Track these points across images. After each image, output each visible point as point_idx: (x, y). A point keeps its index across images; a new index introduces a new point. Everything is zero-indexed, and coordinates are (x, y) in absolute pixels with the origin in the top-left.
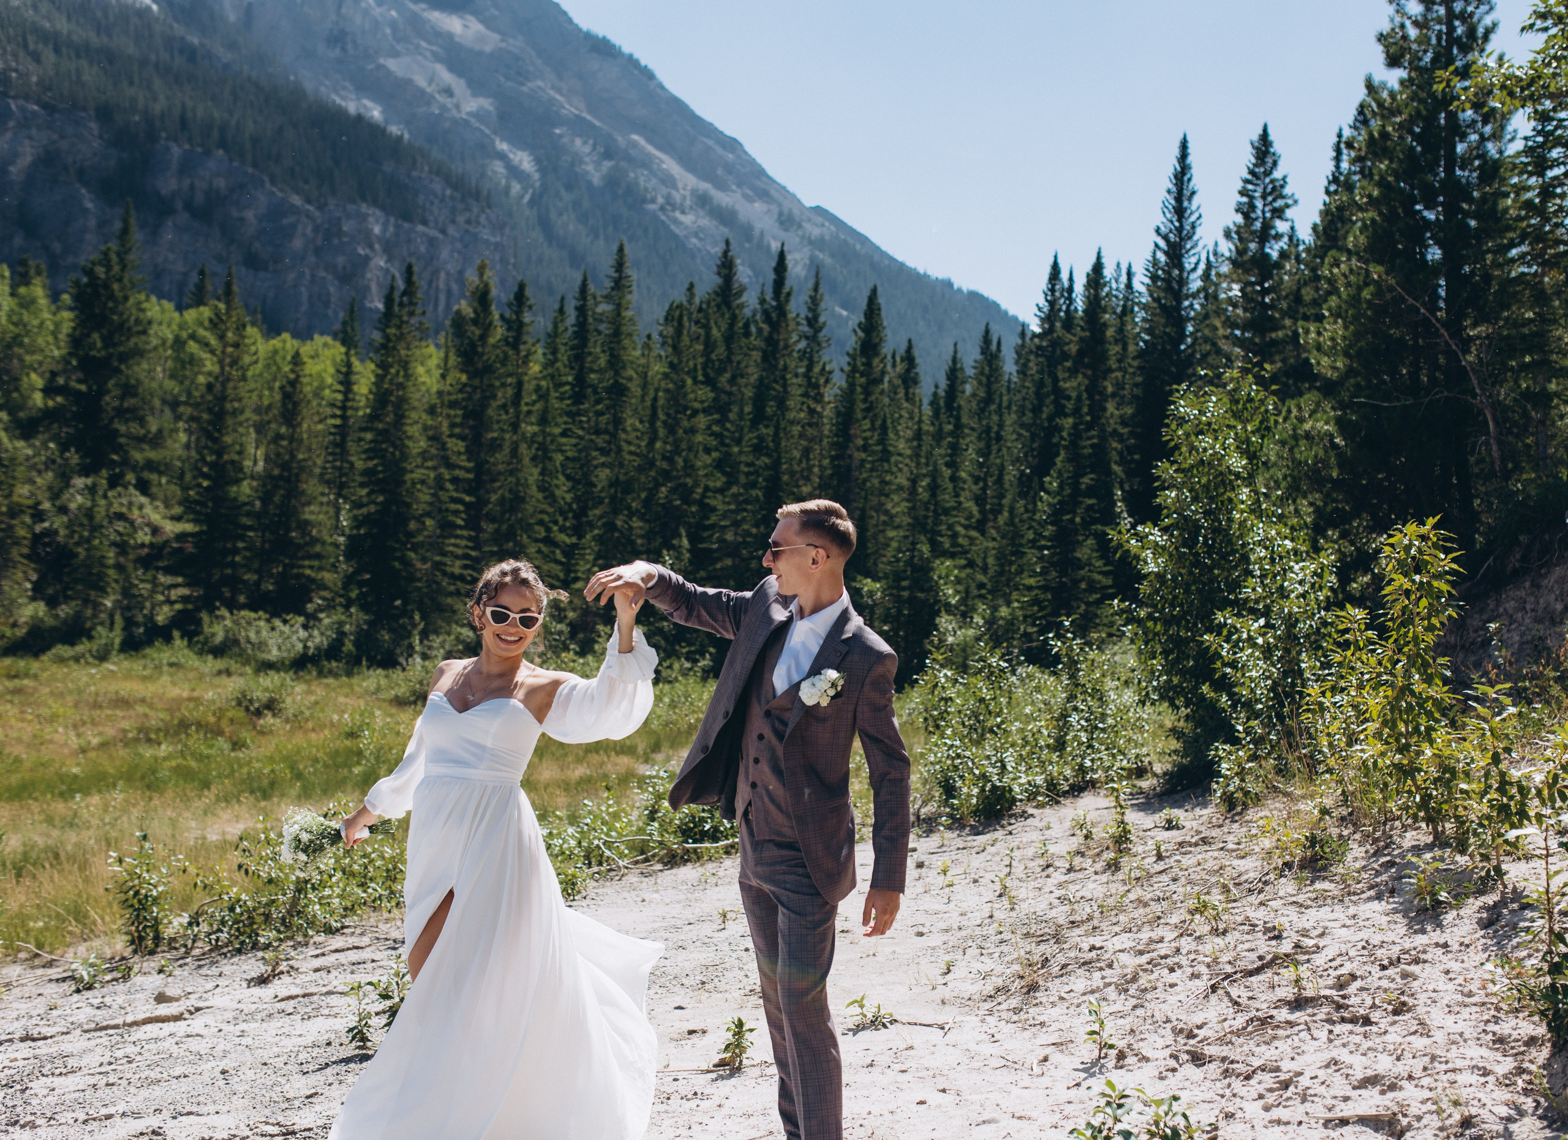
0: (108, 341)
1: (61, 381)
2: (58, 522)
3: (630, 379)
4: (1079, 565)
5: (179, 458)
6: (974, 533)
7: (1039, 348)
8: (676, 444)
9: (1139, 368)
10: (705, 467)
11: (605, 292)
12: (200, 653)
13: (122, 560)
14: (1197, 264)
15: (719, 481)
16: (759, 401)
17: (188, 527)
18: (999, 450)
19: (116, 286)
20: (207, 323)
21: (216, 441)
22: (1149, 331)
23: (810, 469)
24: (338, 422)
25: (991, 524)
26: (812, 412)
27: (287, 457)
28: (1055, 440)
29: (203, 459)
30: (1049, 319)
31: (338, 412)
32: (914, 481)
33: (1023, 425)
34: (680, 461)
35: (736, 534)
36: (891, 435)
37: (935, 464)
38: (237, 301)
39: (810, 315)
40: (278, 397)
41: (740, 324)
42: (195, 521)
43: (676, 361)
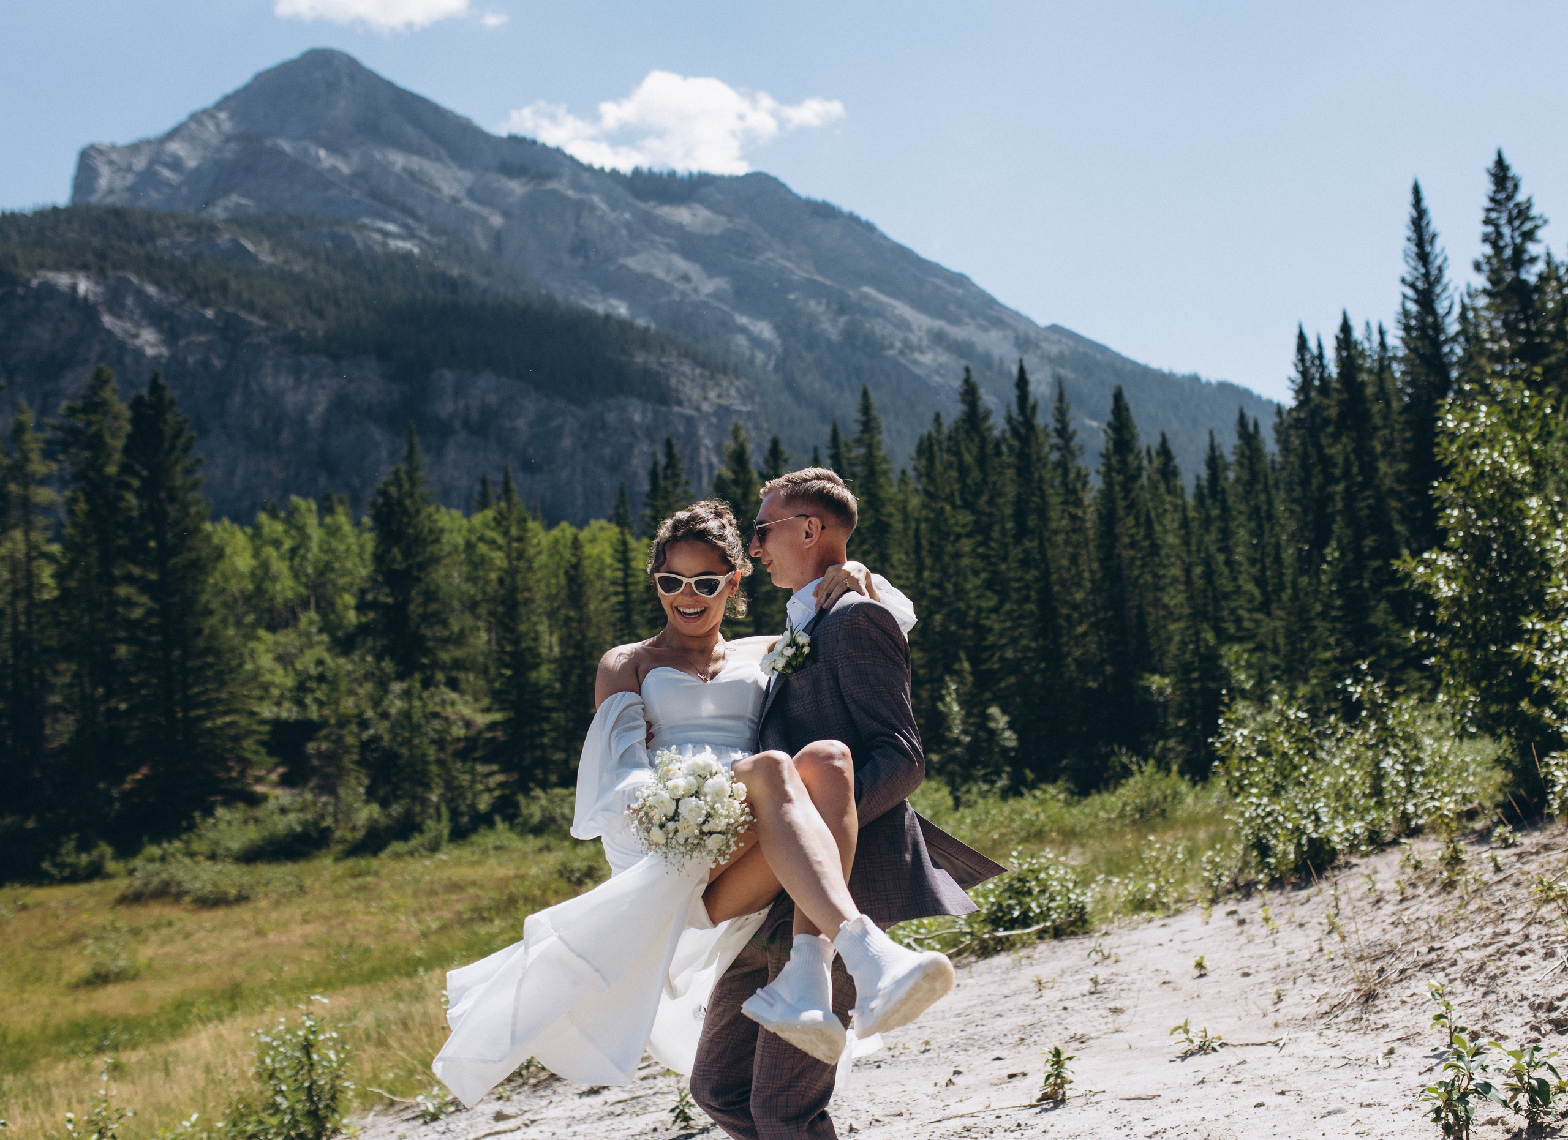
0: (407, 554)
1: (370, 597)
2: (382, 728)
3: (890, 515)
4: (1374, 631)
5: (482, 653)
6: (1259, 616)
7: (1298, 420)
8: (944, 571)
9: (1406, 423)
10: (976, 588)
11: (856, 436)
12: (522, 834)
13: (442, 756)
14: (1450, 307)
15: (991, 601)
16: (1020, 516)
17: (497, 717)
18: (1272, 529)
19: (408, 502)
20: (493, 524)
21: (512, 630)
22: (1411, 384)
23: (1080, 574)
24: (621, 598)
25: (1275, 605)
26: (1073, 518)
27: (579, 637)
28: (1329, 510)
29: (503, 651)
30: (1304, 389)
31: (620, 589)
32: (1188, 571)
33: (1294, 501)
34: (950, 587)
35: (1016, 651)
36: (1158, 528)
37: (1207, 549)
38: (516, 498)
39: (1059, 426)
40: (563, 580)
41: (991, 446)
42: (501, 710)
43: (932, 489)
